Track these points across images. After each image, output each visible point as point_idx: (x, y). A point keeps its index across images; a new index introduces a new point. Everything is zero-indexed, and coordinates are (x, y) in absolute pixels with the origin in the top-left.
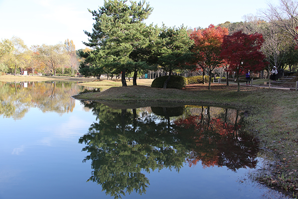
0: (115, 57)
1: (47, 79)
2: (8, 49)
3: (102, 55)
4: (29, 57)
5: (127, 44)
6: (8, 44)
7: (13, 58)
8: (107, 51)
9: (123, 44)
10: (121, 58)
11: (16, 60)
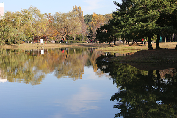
0: (144, 24)
1: (61, 46)
2: (26, 18)
3: (132, 23)
4: (44, 26)
5: (154, 11)
6: (27, 14)
7: (31, 27)
8: (136, 19)
9: (150, 12)
10: (149, 24)
11: (34, 29)
